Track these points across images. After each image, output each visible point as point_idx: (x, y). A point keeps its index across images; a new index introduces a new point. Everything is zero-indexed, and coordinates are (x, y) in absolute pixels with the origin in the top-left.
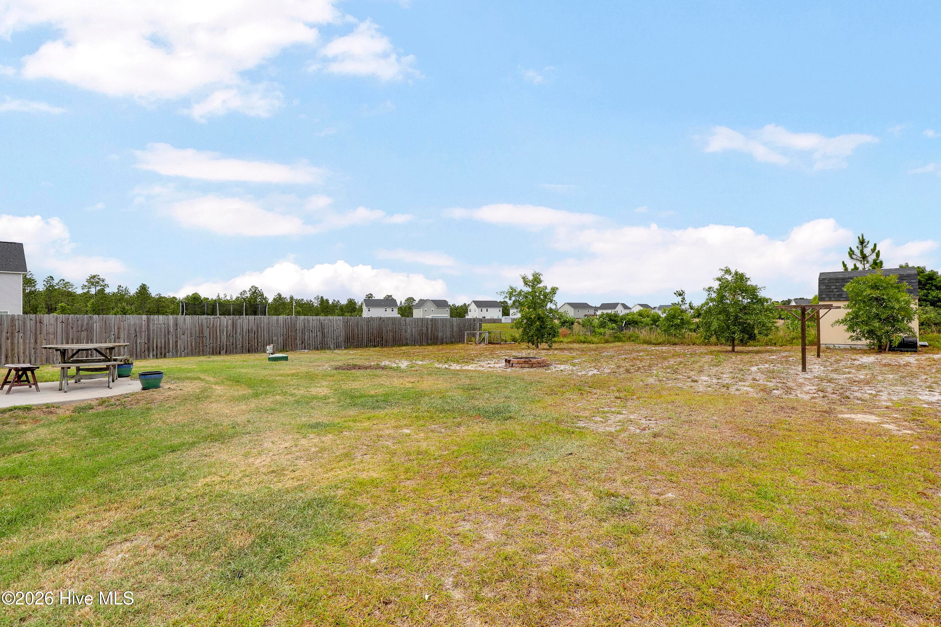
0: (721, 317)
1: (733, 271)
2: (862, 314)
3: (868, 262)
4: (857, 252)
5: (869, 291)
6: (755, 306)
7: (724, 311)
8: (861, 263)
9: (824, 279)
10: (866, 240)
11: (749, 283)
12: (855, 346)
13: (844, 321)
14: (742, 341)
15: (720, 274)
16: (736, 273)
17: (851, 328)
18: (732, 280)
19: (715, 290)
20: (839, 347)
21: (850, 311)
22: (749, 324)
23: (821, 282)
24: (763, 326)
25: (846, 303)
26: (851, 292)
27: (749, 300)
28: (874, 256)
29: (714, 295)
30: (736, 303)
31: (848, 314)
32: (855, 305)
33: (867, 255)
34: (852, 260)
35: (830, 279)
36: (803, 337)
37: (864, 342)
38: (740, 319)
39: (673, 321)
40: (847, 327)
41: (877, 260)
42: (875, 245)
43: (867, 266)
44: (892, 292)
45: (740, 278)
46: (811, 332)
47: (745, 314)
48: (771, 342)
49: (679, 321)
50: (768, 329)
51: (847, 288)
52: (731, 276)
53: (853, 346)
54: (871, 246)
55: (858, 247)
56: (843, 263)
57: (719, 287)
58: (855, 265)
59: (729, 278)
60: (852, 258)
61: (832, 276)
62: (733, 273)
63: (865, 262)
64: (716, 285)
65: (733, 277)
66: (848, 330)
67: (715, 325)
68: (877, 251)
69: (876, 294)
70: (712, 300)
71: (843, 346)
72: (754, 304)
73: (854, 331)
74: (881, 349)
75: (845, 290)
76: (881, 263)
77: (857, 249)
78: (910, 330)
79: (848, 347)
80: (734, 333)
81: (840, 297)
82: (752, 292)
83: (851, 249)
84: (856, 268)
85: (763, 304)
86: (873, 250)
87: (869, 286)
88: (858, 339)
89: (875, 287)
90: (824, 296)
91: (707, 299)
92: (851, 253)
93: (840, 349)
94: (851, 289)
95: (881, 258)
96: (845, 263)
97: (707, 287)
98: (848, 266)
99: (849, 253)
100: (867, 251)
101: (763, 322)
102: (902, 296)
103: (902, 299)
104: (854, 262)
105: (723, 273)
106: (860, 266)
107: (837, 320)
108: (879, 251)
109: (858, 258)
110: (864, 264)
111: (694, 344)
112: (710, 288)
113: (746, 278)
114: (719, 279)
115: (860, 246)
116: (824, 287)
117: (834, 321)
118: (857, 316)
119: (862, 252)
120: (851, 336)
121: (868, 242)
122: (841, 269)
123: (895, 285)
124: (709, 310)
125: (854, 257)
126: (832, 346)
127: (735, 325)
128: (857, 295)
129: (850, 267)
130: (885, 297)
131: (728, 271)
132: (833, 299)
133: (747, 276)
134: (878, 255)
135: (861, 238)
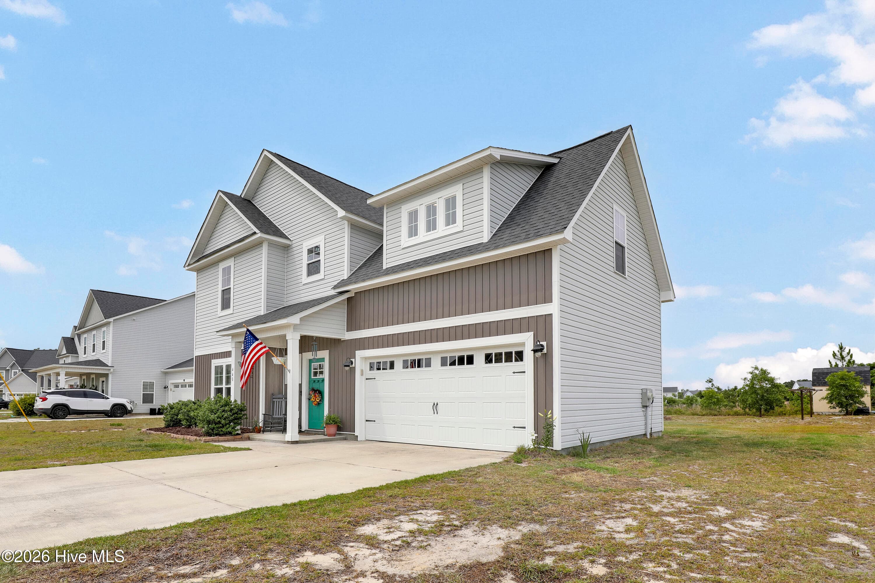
0: (753, 396)
1: (760, 368)
2: (835, 394)
3: (845, 361)
4: (838, 354)
5: (839, 381)
6: (774, 389)
7: (755, 392)
8: (841, 361)
9: (815, 373)
10: (844, 347)
11: (769, 376)
12: (835, 413)
13: (826, 398)
14: (766, 410)
15: (751, 370)
16: (762, 370)
17: (831, 402)
18: (759, 373)
19: (749, 380)
20: (825, 414)
21: (829, 392)
22: (770, 400)
23: (813, 375)
24: (779, 401)
25: (828, 387)
26: (830, 381)
27: (770, 386)
28: (849, 357)
29: (748, 383)
30: (762, 387)
31: (828, 394)
32: (832, 389)
33: (844, 356)
34: (835, 359)
35: (819, 373)
36: (802, 410)
37: (838, 410)
38: (765, 397)
39: (711, 400)
40: (828, 401)
41: (851, 360)
42: (850, 350)
43: (845, 363)
44: (851, 381)
45: (764, 372)
46: (806, 406)
47: (768, 394)
48: (782, 413)
49: (716, 400)
50: (782, 403)
51: (828, 379)
52: (758, 371)
53: (833, 413)
54: (847, 351)
55: (838, 351)
56: (829, 361)
57: (751, 378)
58: (836, 363)
59: (757, 372)
60: (835, 358)
61: (820, 371)
62: (760, 370)
63: (843, 361)
64: (749, 376)
65: (760, 372)
66: (828, 403)
67: (750, 401)
68: (850, 354)
69: (843, 382)
70: (747, 385)
71: (827, 413)
72: (773, 388)
73: (832, 404)
74: (848, 413)
75: (826, 380)
76: (854, 361)
77: (838, 352)
78: (862, 403)
79: (830, 414)
80: (761, 405)
81: (824, 384)
82: (771, 380)
83: (834, 352)
84: (837, 365)
85: (778, 388)
86: (848, 353)
87: (839, 378)
88: (834, 408)
89: (842, 379)
90: (815, 383)
91: (744, 385)
92: (834, 355)
93: (826, 415)
94: (830, 380)
95: (854, 358)
96: (831, 361)
97: (744, 378)
98: (832, 363)
99: (833, 354)
100: (844, 354)
101: (779, 399)
102: (856, 384)
103: (856, 385)
104: (836, 361)
105: (753, 369)
106: (840, 364)
107: (822, 397)
108: (852, 354)
109: (839, 358)
110: (843, 362)
111: (729, 415)
112: (745, 378)
113: (768, 373)
114: (751, 373)
115: (840, 351)
116: (816, 378)
117: (821, 398)
118: (832, 395)
119: (841, 354)
120: (830, 406)
121: (845, 348)
122: (828, 366)
123: (854, 377)
124: (746, 392)
125: (836, 357)
126: (821, 413)
127: (761, 400)
128: (834, 383)
129: (834, 364)
130: (848, 384)
131: (756, 368)
132: (821, 385)
133: (768, 371)
134: (851, 356)
135: (840, 345)
